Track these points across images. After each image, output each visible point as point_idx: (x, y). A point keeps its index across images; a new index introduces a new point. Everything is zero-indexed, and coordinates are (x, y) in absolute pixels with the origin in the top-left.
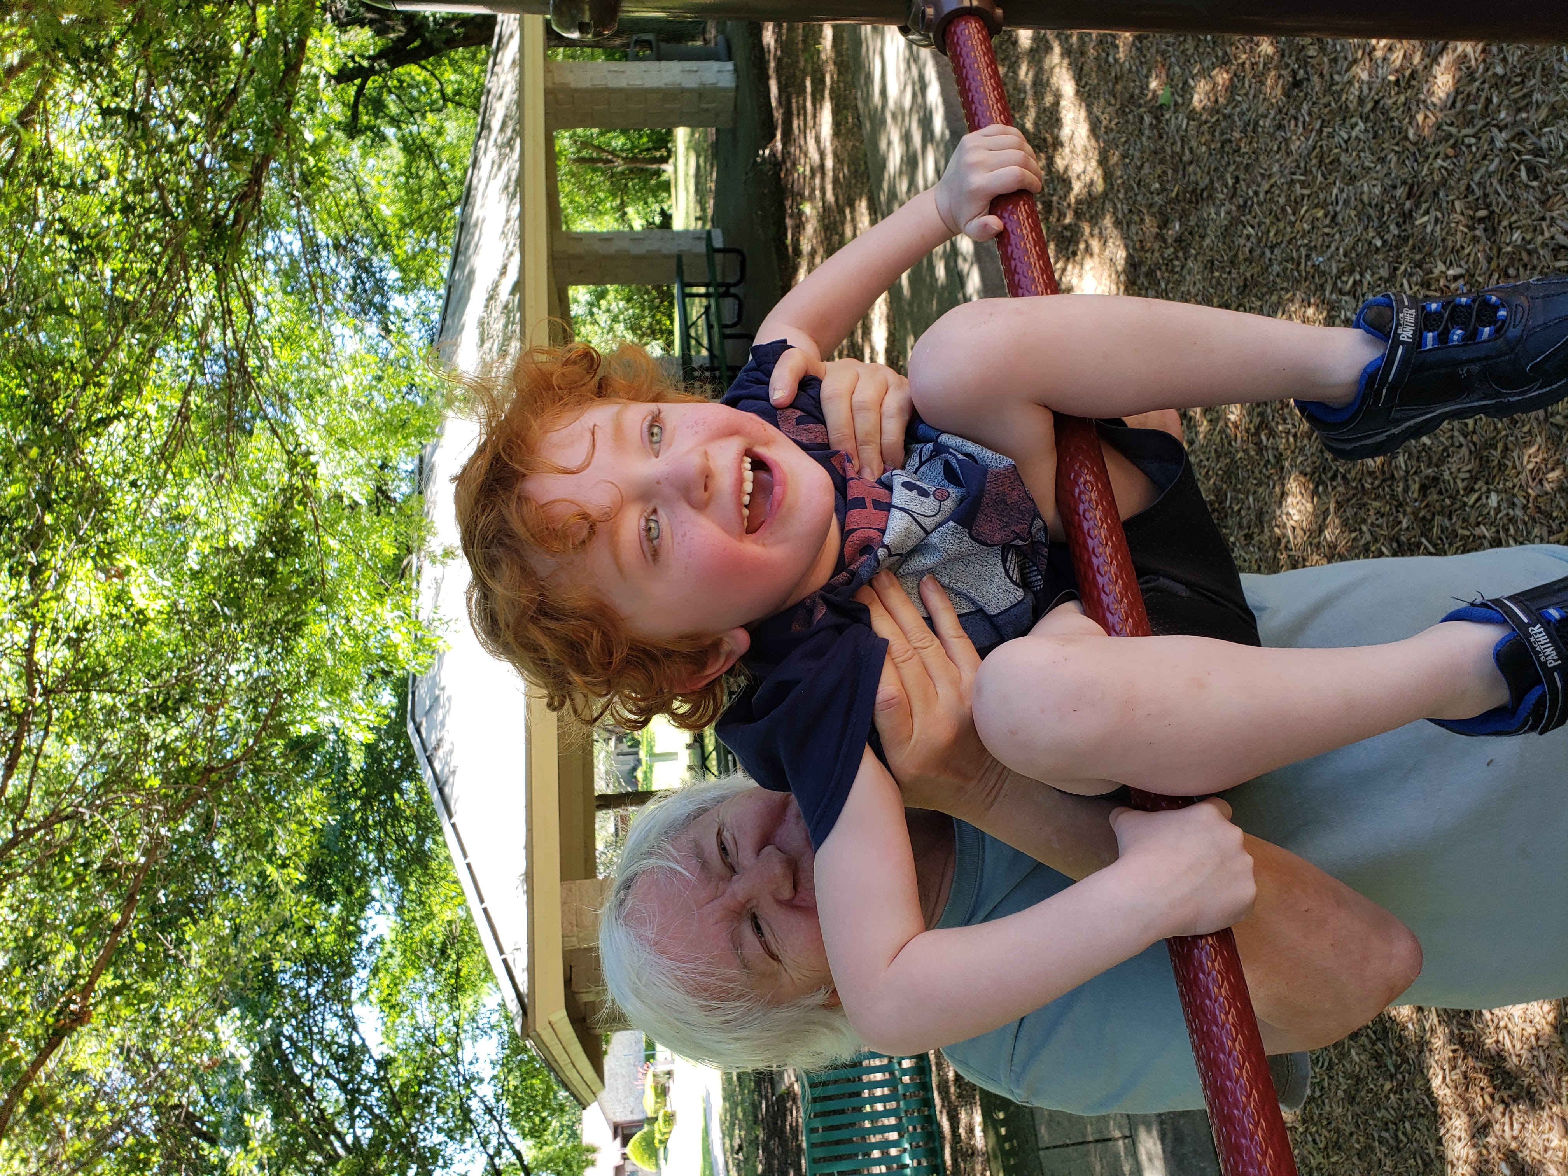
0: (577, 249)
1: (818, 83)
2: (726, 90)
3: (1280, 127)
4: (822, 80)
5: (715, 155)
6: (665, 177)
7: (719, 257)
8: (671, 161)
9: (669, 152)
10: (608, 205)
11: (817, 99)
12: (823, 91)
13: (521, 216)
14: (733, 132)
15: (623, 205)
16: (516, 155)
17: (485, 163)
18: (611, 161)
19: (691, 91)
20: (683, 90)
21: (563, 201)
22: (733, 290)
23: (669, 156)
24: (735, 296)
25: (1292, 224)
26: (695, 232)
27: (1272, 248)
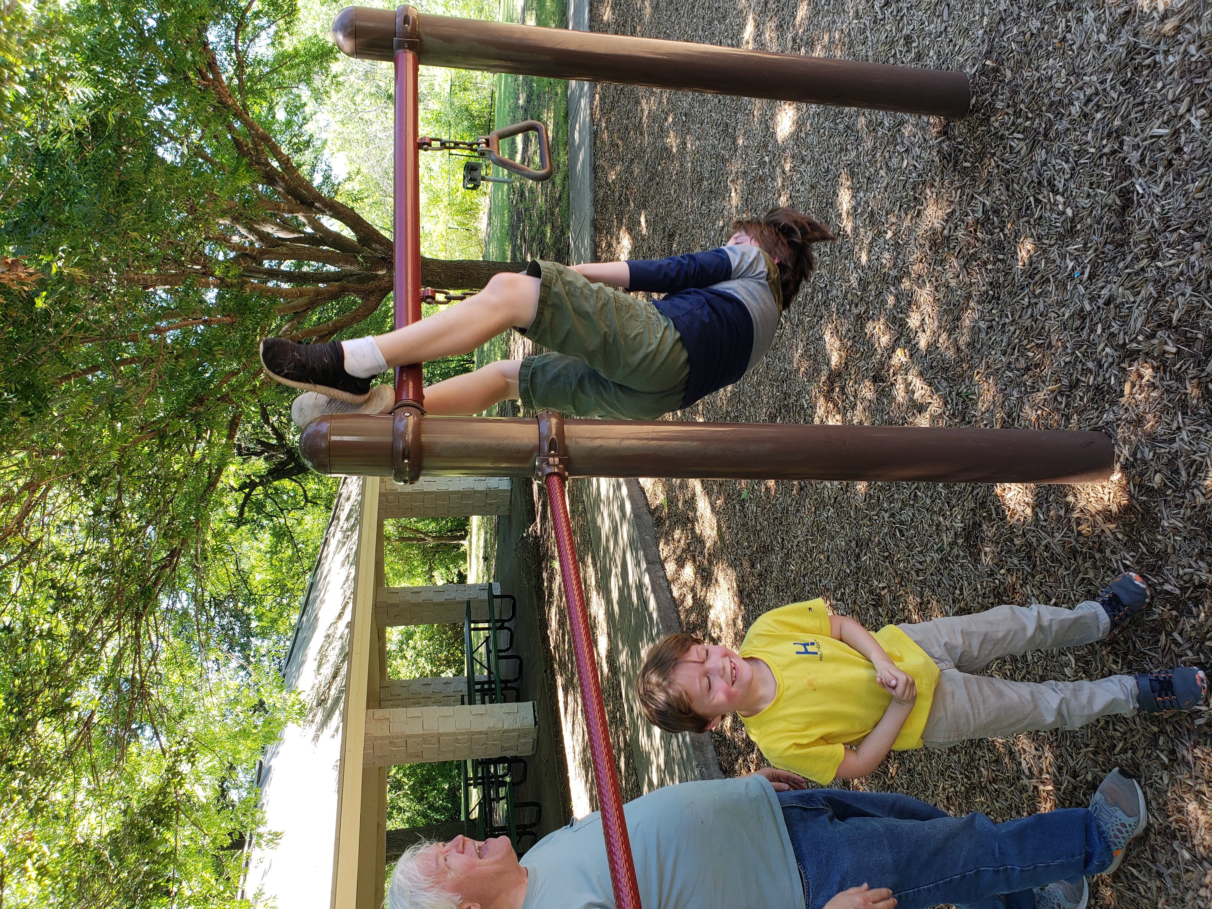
0: (395, 600)
2: (504, 491)
3: (798, 511)
5: (497, 533)
6: (462, 549)
7: (497, 601)
8: (468, 537)
9: (466, 532)
10: (420, 570)
13: (356, 579)
14: (509, 517)
15: (431, 569)
16: (355, 537)
17: (333, 543)
18: (424, 540)
19: (481, 492)
20: (475, 492)
21: (387, 569)
22: (506, 624)
23: (466, 535)
24: (508, 629)
25: (811, 563)
26: (480, 585)
27: (804, 576)
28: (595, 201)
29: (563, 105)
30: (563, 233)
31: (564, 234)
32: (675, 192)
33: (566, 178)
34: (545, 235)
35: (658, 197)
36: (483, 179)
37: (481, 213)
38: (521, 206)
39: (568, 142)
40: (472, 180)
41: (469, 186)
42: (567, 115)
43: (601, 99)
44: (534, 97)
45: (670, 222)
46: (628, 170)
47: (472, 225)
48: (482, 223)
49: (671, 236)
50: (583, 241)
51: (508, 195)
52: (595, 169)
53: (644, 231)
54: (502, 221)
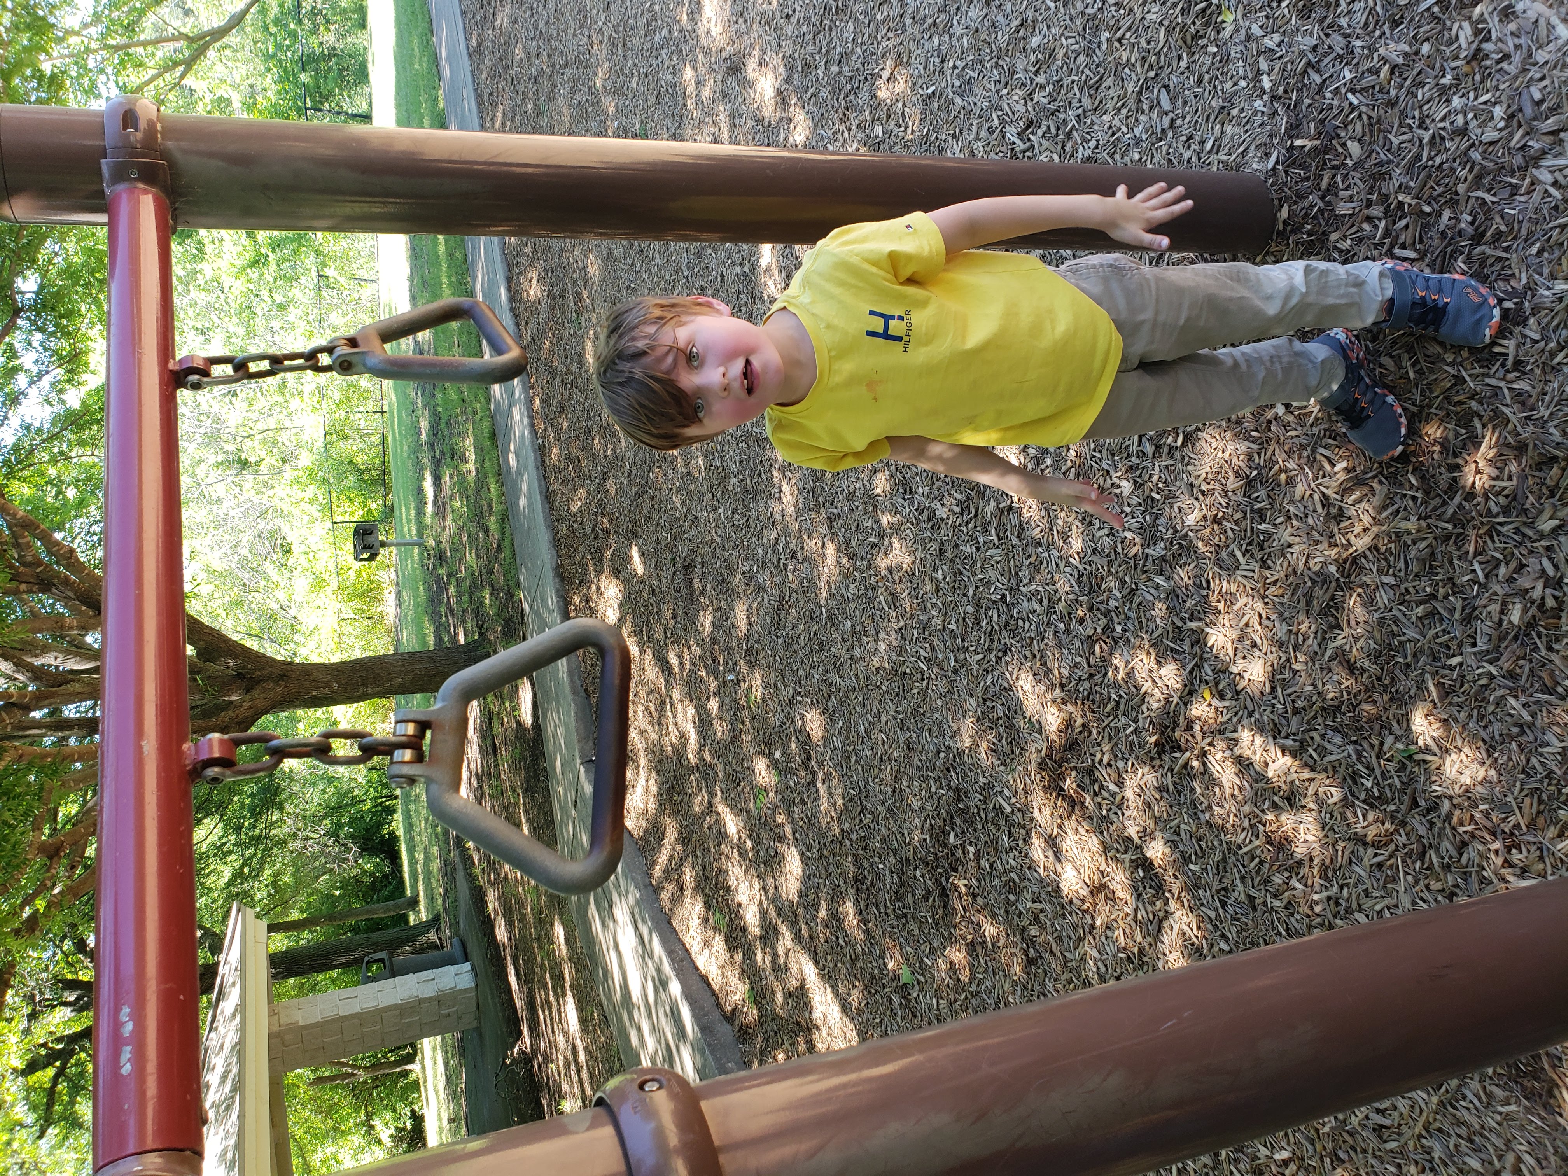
1: (559, 978)
2: (466, 991)
4: (562, 976)
5: (462, 1054)
6: (412, 1077)
8: (418, 1059)
9: (415, 1049)
10: (352, 1122)
11: (560, 995)
12: (563, 988)
14: (478, 1030)
15: (369, 1116)
18: (352, 1075)
19: (429, 1000)
20: (421, 1001)
23: (416, 1054)
28: (556, 542)
29: (486, 423)
30: (510, 595)
31: (512, 596)
32: (683, 503)
33: (504, 519)
34: (482, 603)
35: (655, 517)
36: (383, 544)
37: (386, 592)
38: (442, 572)
39: (501, 472)
40: (366, 548)
41: (365, 556)
42: (493, 435)
43: (542, 401)
44: (443, 425)
45: (683, 549)
46: (601, 489)
47: (374, 611)
48: (389, 606)
49: (688, 568)
50: (544, 600)
51: (421, 560)
52: (549, 498)
53: (640, 570)
54: (416, 597)
